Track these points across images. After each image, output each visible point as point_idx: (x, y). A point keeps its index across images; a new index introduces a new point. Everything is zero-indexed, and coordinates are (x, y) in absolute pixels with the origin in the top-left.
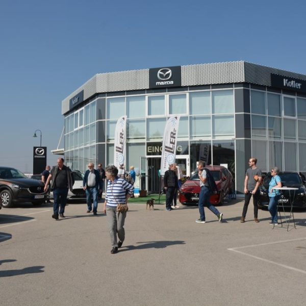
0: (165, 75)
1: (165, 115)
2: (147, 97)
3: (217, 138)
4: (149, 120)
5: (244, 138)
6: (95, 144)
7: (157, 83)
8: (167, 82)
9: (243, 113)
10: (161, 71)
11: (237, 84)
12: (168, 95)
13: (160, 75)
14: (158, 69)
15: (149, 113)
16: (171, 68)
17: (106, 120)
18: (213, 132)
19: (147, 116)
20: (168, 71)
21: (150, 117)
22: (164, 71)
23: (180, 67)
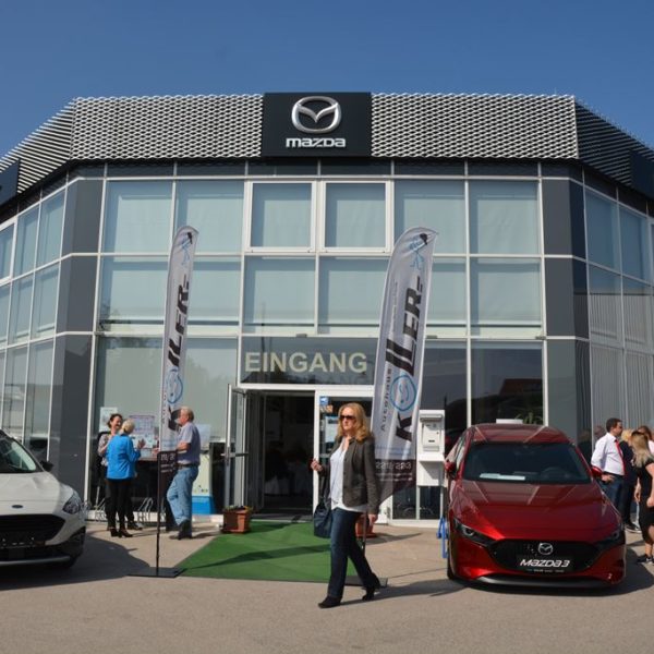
0: (317, 117)
1: (312, 249)
2: (249, 186)
3: (486, 334)
4: (253, 263)
5: (573, 338)
6: (53, 335)
7: (290, 142)
8: (325, 140)
9: (571, 256)
10: (304, 104)
11: (551, 165)
12: (323, 184)
13: (301, 115)
14: (295, 97)
15: (256, 240)
16: (338, 97)
17: (99, 254)
18: (475, 314)
19: (247, 248)
20: (329, 105)
21: (258, 251)
22: (316, 105)
23: (367, 97)
